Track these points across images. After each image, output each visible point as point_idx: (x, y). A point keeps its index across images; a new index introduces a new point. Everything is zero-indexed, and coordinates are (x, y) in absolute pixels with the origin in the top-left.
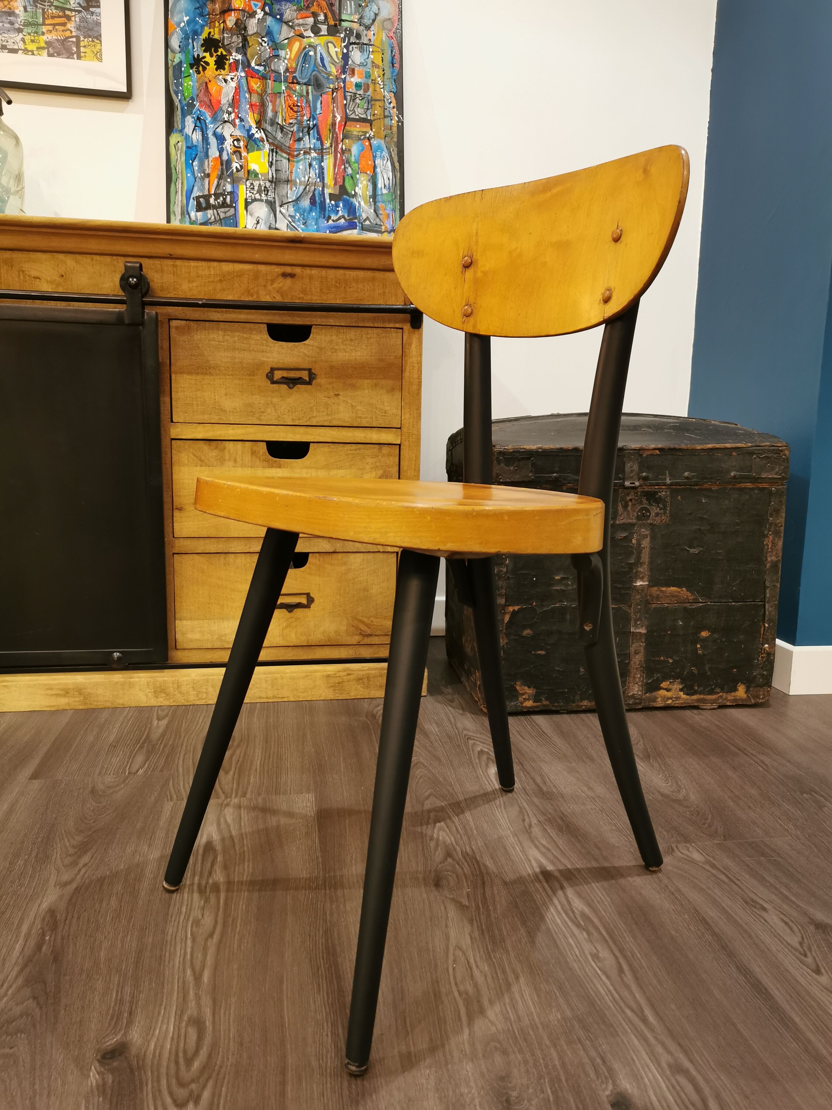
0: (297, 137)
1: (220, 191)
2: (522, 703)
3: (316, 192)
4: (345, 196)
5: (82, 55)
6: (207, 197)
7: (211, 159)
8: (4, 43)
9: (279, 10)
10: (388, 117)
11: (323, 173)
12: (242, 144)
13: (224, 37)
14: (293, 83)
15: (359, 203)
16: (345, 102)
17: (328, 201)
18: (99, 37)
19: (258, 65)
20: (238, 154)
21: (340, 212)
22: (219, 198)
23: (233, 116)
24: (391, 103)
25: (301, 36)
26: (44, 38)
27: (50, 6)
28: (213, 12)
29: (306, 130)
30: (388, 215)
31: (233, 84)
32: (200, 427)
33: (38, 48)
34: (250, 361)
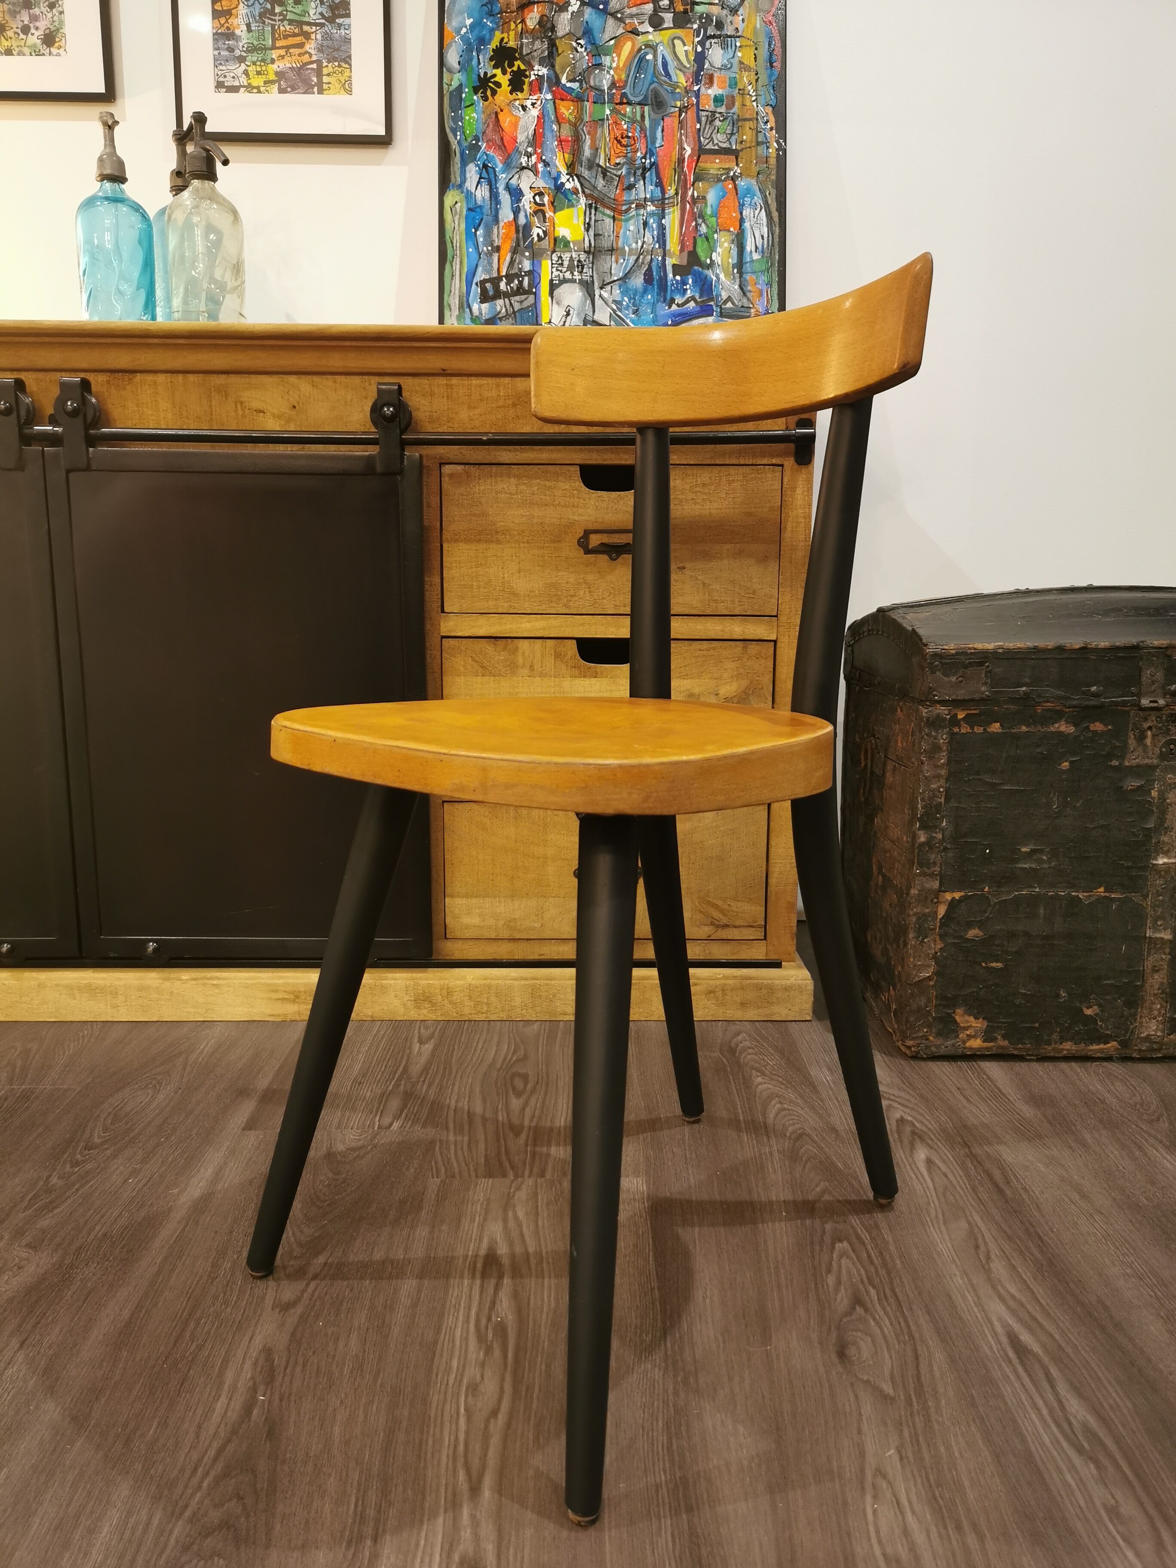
0: (626, 184)
1: (515, 271)
2: (964, 1042)
3: (654, 264)
4: (696, 268)
5: (325, 86)
6: (495, 281)
7: (501, 224)
8: (221, 79)
10: (763, 143)
11: (664, 235)
12: (546, 199)
13: (522, 44)
14: (621, 103)
15: (717, 276)
16: (698, 126)
17: (670, 276)
18: (347, 60)
19: (571, 81)
20: (540, 214)
21: (689, 291)
22: (513, 282)
23: (534, 159)
24: (766, 123)
25: (635, 32)
26: (274, 67)
27: (282, 20)
28: (507, 8)
29: (639, 172)
30: (761, 292)
31: (535, 112)
32: (482, 620)
33: (265, 82)
34: (554, 520)
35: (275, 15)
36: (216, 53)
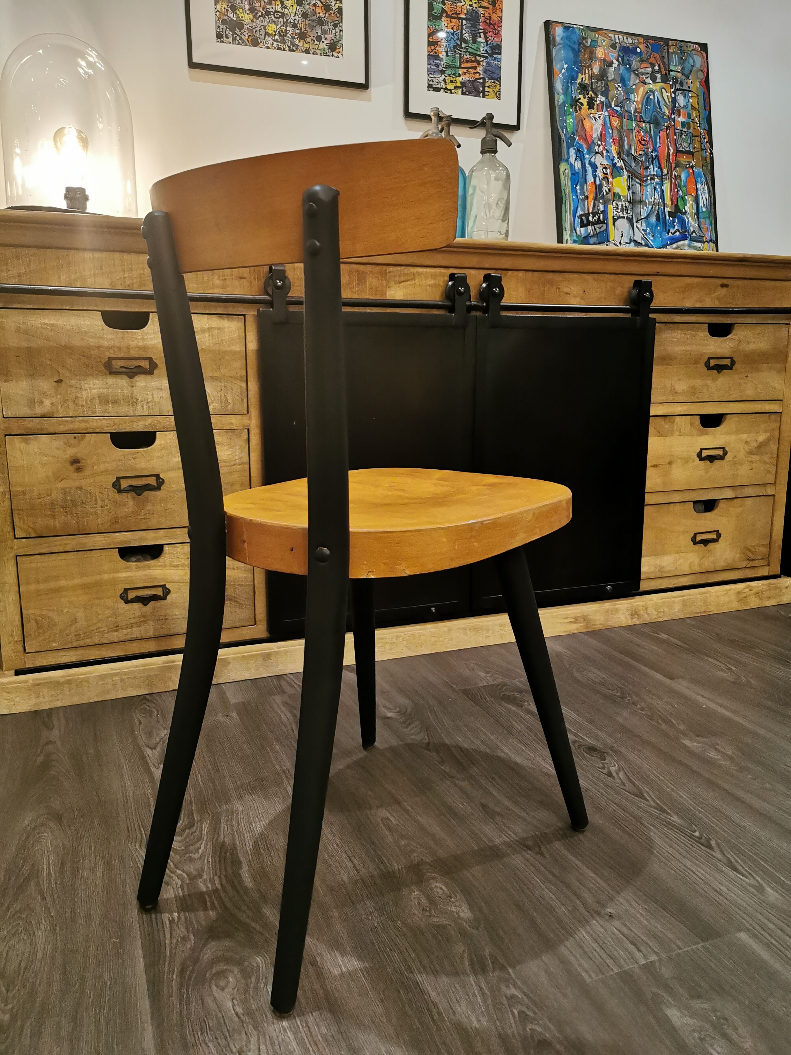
0: (645, 166)
1: (596, 210)
3: (660, 211)
4: (679, 214)
5: (486, 93)
6: (587, 215)
7: (588, 184)
8: (431, 83)
9: (628, 60)
10: (703, 150)
11: (663, 195)
12: (608, 171)
13: (592, 82)
14: (640, 121)
15: (688, 219)
16: (675, 137)
17: (668, 217)
18: (499, 79)
19: (616, 106)
20: (606, 179)
21: (676, 226)
22: (595, 216)
23: (601, 147)
24: (704, 138)
25: (644, 83)
26: (459, 79)
27: (465, 52)
28: (584, 61)
29: (650, 160)
30: (707, 228)
31: (600, 121)
33: (455, 87)
34: (696, 352)
35: (462, 48)
36: (429, 66)
